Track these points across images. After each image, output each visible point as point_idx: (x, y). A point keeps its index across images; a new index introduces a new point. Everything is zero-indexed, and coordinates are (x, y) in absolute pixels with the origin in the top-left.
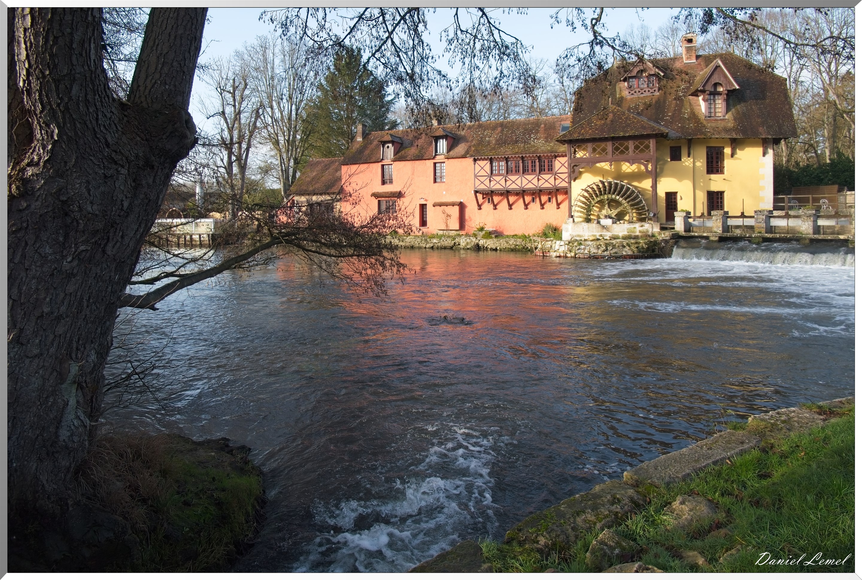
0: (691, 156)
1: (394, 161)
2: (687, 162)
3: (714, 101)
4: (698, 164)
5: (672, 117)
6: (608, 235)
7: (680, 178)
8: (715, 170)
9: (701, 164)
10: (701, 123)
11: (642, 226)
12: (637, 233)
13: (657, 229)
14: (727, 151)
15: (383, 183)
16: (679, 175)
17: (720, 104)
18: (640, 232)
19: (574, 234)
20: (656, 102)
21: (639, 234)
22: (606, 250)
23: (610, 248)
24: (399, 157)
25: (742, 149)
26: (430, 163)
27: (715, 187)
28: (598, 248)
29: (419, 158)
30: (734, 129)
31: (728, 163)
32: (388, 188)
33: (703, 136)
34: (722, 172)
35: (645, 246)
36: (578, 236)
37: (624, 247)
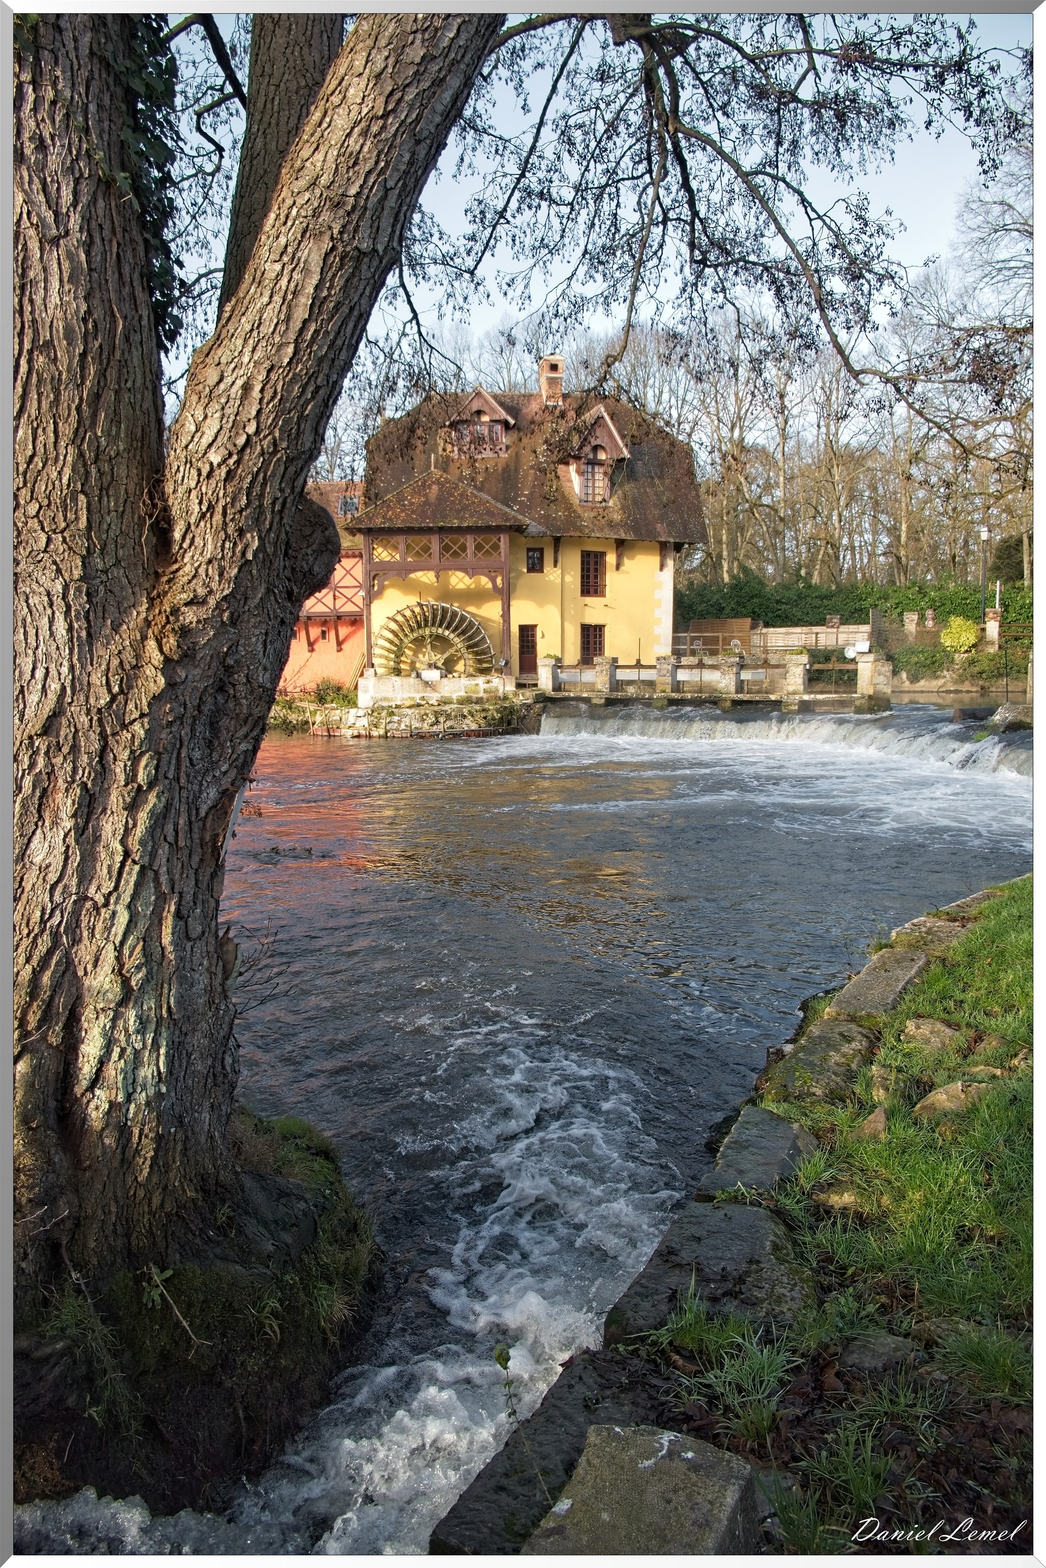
0: (559, 564)
2: (552, 574)
3: (593, 476)
4: (568, 579)
5: (531, 497)
6: (434, 698)
7: (541, 603)
8: (592, 590)
9: (573, 578)
10: (575, 511)
11: (488, 682)
12: (481, 694)
13: (510, 687)
14: (611, 559)
16: (540, 597)
17: (601, 482)
18: (485, 691)
19: (379, 696)
20: (504, 470)
21: (485, 696)
22: (437, 722)
23: (442, 719)
25: (632, 558)
27: (592, 619)
28: (423, 720)
30: (623, 525)
31: (611, 578)
33: (578, 534)
34: (603, 595)
35: (497, 716)
36: (385, 699)
37: (465, 717)
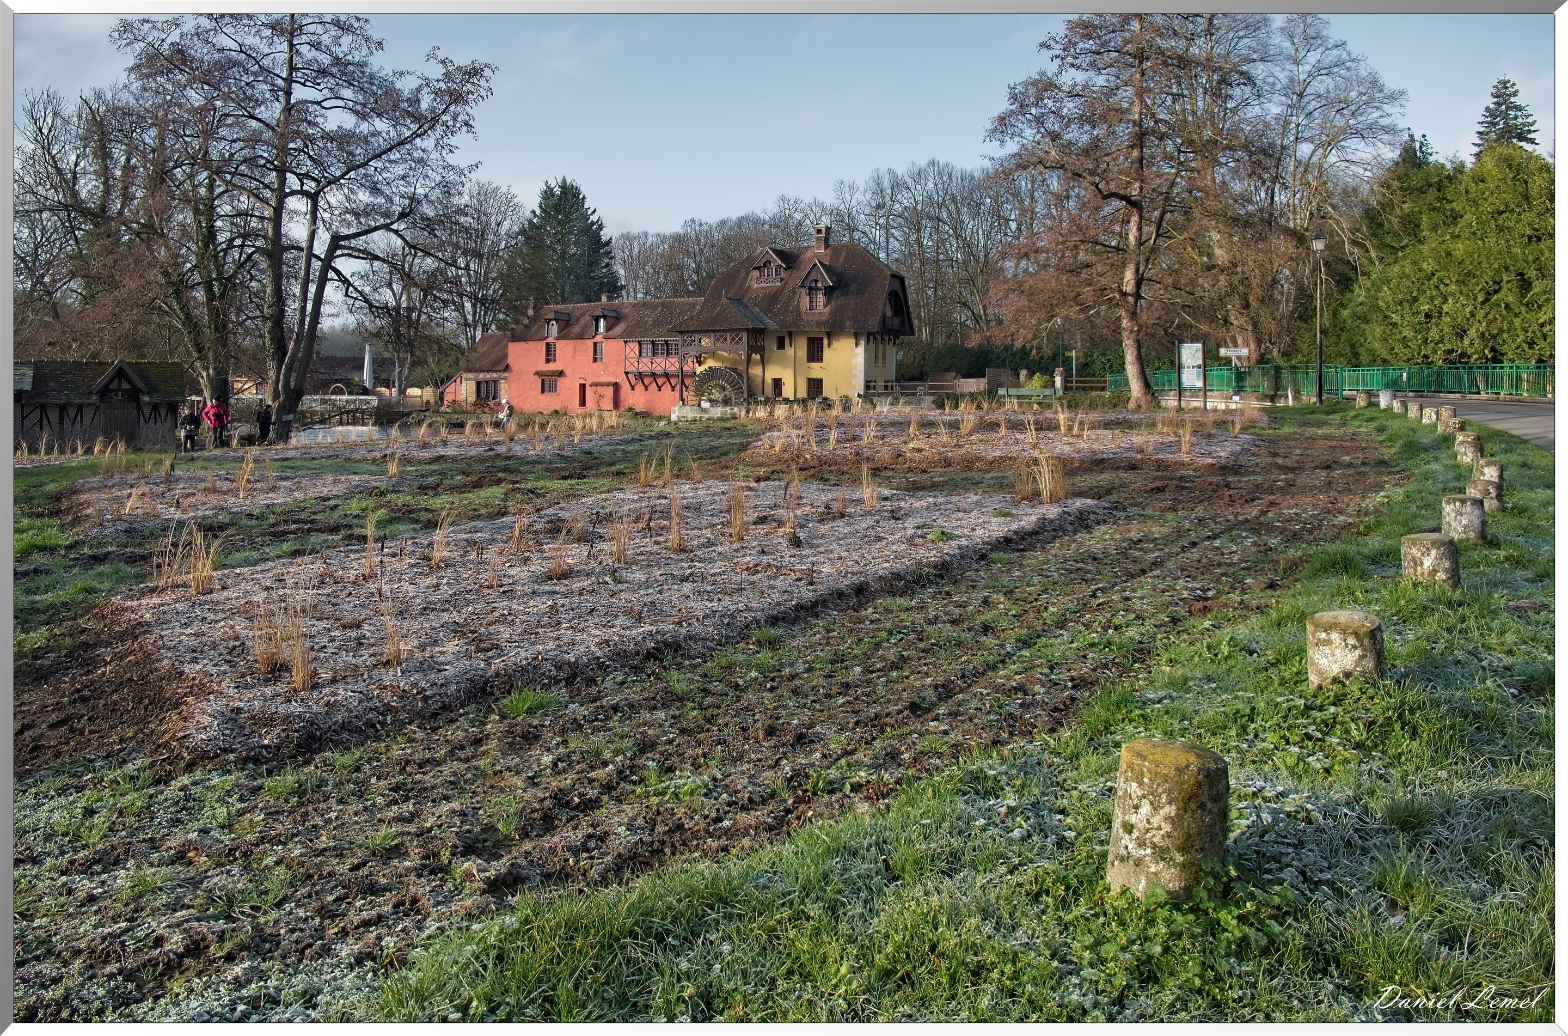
0: (794, 345)
1: (557, 339)
2: (789, 351)
3: (815, 295)
4: (799, 353)
6: (705, 417)
7: (784, 366)
8: (814, 359)
9: (802, 353)
10: (804, 317)
14: (825, 341)
15: (548, 361)
16: (783, 363)
17: (821, 298)
19: (680, 415)
24: (562, 336)
25: (837, 340)
26: (590, 343)
27: (815, 375)
29: (580, 337)
30: (826, 323)
31: (827, 353)
32: (552, 367)
33: (802, 328)
34: (821, 360)
36: (683, 417)
